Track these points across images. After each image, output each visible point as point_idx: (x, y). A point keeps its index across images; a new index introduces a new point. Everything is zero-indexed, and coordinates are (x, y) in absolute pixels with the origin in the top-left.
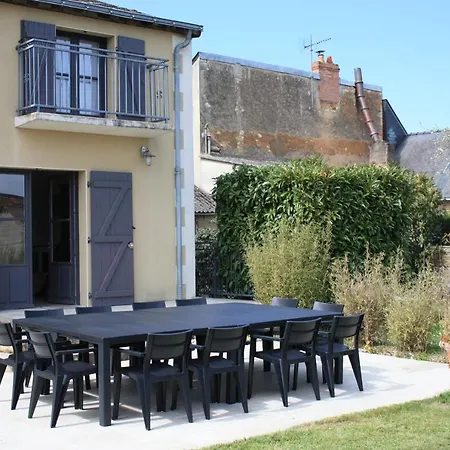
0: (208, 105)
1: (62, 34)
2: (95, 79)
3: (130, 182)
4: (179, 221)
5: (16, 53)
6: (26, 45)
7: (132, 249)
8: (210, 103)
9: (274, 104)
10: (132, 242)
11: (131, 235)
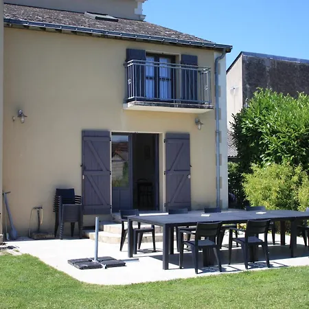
0: (248, 86)
1: (149, 54)
2: (168, 79)
3: (189, 139)
4: (218, 162)
5: (124, 67)
6: (129, 64)
7: (190, 179)
8: (250, 84)
9: (293, 84)
10: (190, 174)
11: (189, 170)
